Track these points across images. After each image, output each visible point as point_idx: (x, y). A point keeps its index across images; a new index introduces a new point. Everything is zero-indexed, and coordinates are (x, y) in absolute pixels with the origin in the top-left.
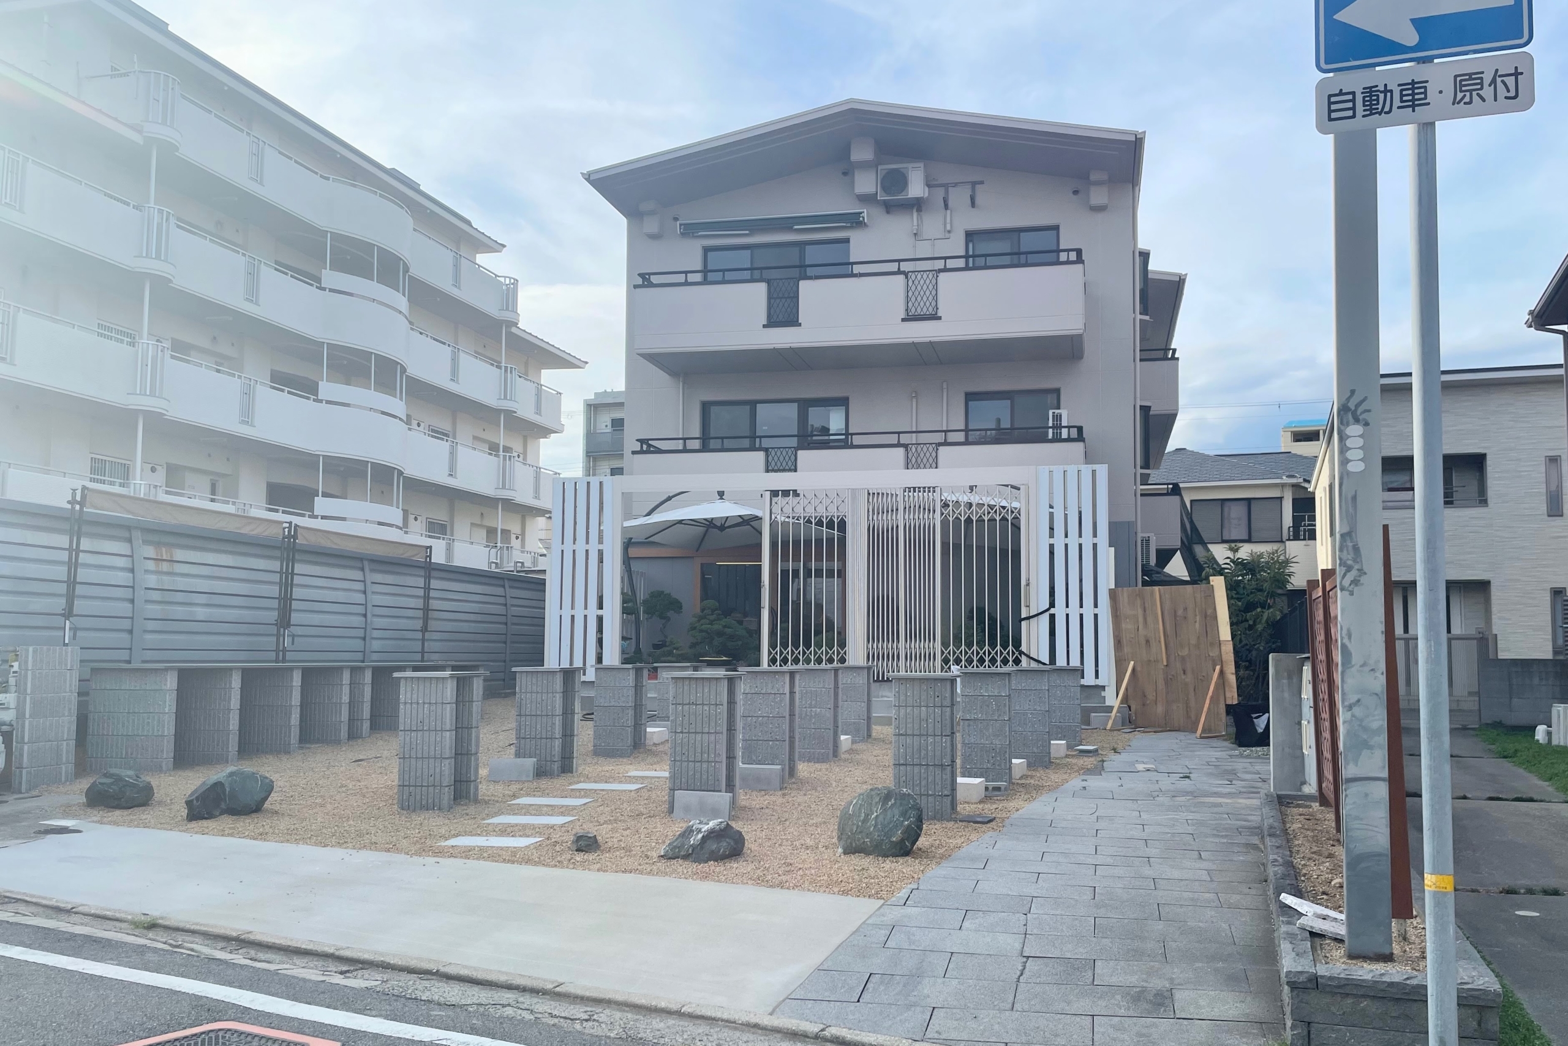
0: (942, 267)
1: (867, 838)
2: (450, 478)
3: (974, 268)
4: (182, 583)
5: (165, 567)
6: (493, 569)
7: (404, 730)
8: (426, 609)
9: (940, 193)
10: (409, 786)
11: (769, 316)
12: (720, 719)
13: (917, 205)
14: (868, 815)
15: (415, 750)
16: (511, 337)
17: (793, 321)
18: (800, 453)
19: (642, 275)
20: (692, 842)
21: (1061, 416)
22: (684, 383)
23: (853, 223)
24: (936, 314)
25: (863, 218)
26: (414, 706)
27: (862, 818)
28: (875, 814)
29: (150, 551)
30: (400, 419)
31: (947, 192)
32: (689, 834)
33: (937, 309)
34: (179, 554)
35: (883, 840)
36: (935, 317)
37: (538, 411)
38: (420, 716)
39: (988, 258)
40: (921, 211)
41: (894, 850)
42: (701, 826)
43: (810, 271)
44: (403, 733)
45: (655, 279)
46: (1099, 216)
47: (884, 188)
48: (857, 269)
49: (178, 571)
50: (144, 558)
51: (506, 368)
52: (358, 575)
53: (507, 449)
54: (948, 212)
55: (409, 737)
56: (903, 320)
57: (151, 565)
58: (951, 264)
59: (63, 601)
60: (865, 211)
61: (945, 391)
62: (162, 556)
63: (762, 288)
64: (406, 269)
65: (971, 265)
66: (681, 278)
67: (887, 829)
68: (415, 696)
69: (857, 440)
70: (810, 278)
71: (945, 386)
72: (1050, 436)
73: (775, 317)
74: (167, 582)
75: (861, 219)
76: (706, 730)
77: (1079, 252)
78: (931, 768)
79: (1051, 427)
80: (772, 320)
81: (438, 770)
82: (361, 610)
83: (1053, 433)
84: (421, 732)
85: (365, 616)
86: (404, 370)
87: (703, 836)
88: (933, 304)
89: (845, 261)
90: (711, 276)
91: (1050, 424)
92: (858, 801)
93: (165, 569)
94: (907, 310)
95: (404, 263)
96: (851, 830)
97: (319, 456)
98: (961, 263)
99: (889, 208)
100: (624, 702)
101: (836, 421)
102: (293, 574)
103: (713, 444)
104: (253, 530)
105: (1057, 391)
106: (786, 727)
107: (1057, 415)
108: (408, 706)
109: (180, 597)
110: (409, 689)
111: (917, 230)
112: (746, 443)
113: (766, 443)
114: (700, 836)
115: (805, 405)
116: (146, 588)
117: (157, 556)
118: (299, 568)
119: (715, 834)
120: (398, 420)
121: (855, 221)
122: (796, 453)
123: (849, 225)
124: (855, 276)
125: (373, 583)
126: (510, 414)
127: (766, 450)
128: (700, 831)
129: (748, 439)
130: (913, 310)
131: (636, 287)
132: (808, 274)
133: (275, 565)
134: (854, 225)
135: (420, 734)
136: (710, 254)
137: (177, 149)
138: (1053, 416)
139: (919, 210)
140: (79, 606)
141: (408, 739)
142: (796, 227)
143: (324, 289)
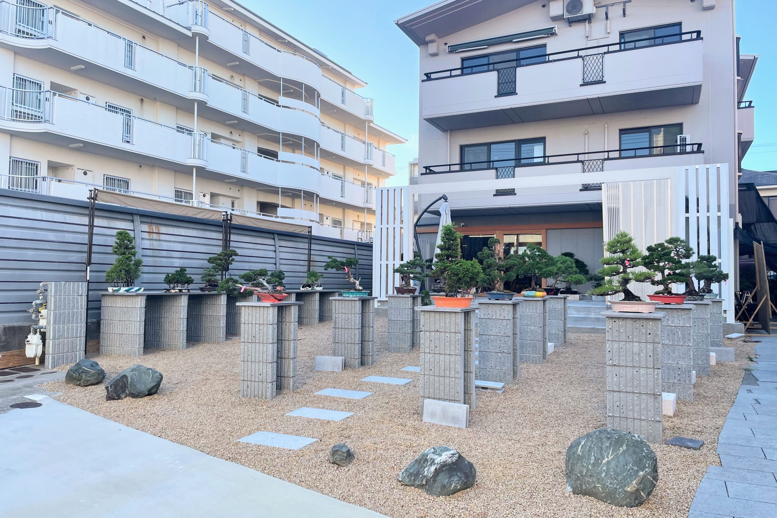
0: (607, 51)
1: (599, 483)
2: (342, 198)
3: (625, 50)
4: (165, 246)
5: (155, 236)
6: (360, 241)
7: (244, 342)
8: (309, 261)
9: (604, 10)
10: (247, 381)
11: (498, 91)
12: (458, 344)
13: (588, 18)
14: (598, 459)
15: (250, 356)
16: (369, 127)
17: (513, 92)
18: (516, 169)
19: (426, 75)
20: (426, 474)
21: (685, 138)
22: (450, 135)
23: (548, 34)
24: (602, 80)
25: (555, 30)
26: (250, 325)
27: (592, 461)
28: (606, 459)
29: (145, 228)
30: (317, 169)
31: (607, 9)
32: (424, 463)
33: (603, 77)
34: (163, 229)
35: (616, 488)
36: (602, 82)
37: (384, 165)
38: (254, 332)
39: (636, 42)
40: (591, 23)
41: (628, 500)
42: (435, 457)
43: (523, 62)
44: (243, 344)
45: (433, 76)
46: (709, 13)
47: (568, 11)
48: (552, 58)
49: (163, 239)
50: (142, 231)
51: (368, 143)
52: (271, 242)
53: (369, 184)
54: (608, 21)
55: (247, 347)
56: (581, 85)
57: (146, 235)
58: (612, 48)
59: (86, 255)
60: (556, 26)
61: (606, 129)
62: (153, 230)
63: (495, 74)
64: (319, 96)
65: (623, 48)
66: (448, 74)
67: (620, 478)
68: (250, 319)
69: (551, 160)
70: (523, 66)
71: (606, 126)
72: (679, 151)
73: (502, 91)
74: (156, 245)
75: (554, 31)
76: (448, 352)
77: (699, 33)
78: (644, 396)
79: (679, 145)
80: (500, 93)
81: (264, 371)
82: (273, 261)
83: (680, 149)
84: (254, 344)
85: (275, 264)
86: (318, 145)
87: (436, 469)
88: (601, 74)
89: (544, 54)
90: (465, 71)
91: (679, 143)
92: (586, 442)
93: (155, 238)
94: (583, 79)
95: (318, 92)
96: (581, 472)
97: (279, 188)
98: (617, 47)
99: (571, 22)
100: (405, 318)
101: (538, 150)
102: (230, 241)
103: (467, 167)
104: (204, 216)
105: (680, 125)
106: (510, 343)
107: (683, 138)
108: (246, 325)
109: (164, 253)
110: (247, 314)
111: (589, 34)
112: (485, 165)
113: (496, 165)
114: (433, 468)
115: (519, 143)
116: (142, 248)
117: (150, 230)
118: (233, 237)
119: (447, 467)
120: (315, 170)
121: (550, 33)
122: (514, 170)
123: (546, 36)
124: (551, 61)
125: (279, 246)
126: (370, 166)
127: (496, 169)
128: (433, 462)
129: (486, 163)
130: (587, 79)
131: (423, 81)
132: (522, 64)
133: (220, 236)
134: (549, 35)
135: (254, 345)
136: (465, 62)
137: (207, 38)
138: (680, 139)
139: (590, 22)
140: (95, 258)
141: (246, 348)
142: (514, 40)
143: (280, 106)
